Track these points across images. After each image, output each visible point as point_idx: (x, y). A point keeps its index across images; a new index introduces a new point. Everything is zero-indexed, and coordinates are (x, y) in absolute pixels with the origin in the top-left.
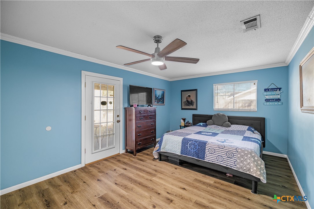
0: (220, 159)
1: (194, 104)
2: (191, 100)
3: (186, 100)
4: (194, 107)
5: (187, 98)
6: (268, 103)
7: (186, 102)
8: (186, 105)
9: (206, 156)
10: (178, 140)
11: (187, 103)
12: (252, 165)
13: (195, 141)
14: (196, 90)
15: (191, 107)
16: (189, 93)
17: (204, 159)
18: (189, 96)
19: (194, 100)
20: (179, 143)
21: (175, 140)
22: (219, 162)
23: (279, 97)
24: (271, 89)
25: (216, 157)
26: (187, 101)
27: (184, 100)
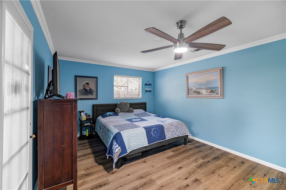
0: (173, 133)
1: (93, 93)
2: (90, 88)
3: (82, 88)
4: (94, 97)
5: (84, 86)
6: (147, 93)
7: (83, 91)
8: (83, 94)
9: (166, 136)
10: (141, 132)
11: (85, 92)
12: (186, 129)
13: (156, 127)
14: (97, 78)
15: (90, 97)
16: (87, 81)
17: (166, 139)
18: (87, 84)
19: (93, 88)
20: (143, 134)
21: (139, 133)
22: (174, 136)
23: (150, 89)
24: (148, 84)
25: (171, 133)
26: (85, 89)
27: (80, 87)
